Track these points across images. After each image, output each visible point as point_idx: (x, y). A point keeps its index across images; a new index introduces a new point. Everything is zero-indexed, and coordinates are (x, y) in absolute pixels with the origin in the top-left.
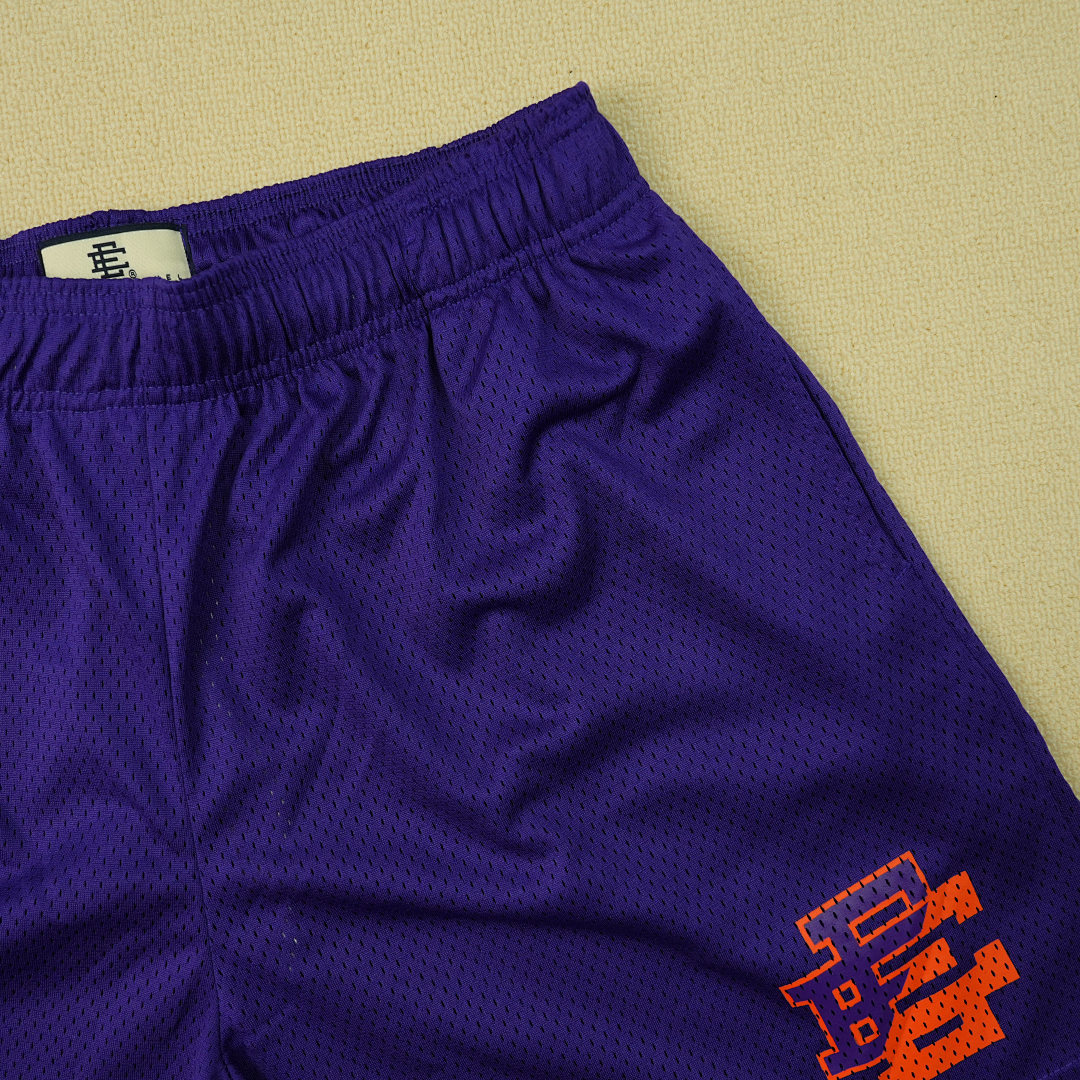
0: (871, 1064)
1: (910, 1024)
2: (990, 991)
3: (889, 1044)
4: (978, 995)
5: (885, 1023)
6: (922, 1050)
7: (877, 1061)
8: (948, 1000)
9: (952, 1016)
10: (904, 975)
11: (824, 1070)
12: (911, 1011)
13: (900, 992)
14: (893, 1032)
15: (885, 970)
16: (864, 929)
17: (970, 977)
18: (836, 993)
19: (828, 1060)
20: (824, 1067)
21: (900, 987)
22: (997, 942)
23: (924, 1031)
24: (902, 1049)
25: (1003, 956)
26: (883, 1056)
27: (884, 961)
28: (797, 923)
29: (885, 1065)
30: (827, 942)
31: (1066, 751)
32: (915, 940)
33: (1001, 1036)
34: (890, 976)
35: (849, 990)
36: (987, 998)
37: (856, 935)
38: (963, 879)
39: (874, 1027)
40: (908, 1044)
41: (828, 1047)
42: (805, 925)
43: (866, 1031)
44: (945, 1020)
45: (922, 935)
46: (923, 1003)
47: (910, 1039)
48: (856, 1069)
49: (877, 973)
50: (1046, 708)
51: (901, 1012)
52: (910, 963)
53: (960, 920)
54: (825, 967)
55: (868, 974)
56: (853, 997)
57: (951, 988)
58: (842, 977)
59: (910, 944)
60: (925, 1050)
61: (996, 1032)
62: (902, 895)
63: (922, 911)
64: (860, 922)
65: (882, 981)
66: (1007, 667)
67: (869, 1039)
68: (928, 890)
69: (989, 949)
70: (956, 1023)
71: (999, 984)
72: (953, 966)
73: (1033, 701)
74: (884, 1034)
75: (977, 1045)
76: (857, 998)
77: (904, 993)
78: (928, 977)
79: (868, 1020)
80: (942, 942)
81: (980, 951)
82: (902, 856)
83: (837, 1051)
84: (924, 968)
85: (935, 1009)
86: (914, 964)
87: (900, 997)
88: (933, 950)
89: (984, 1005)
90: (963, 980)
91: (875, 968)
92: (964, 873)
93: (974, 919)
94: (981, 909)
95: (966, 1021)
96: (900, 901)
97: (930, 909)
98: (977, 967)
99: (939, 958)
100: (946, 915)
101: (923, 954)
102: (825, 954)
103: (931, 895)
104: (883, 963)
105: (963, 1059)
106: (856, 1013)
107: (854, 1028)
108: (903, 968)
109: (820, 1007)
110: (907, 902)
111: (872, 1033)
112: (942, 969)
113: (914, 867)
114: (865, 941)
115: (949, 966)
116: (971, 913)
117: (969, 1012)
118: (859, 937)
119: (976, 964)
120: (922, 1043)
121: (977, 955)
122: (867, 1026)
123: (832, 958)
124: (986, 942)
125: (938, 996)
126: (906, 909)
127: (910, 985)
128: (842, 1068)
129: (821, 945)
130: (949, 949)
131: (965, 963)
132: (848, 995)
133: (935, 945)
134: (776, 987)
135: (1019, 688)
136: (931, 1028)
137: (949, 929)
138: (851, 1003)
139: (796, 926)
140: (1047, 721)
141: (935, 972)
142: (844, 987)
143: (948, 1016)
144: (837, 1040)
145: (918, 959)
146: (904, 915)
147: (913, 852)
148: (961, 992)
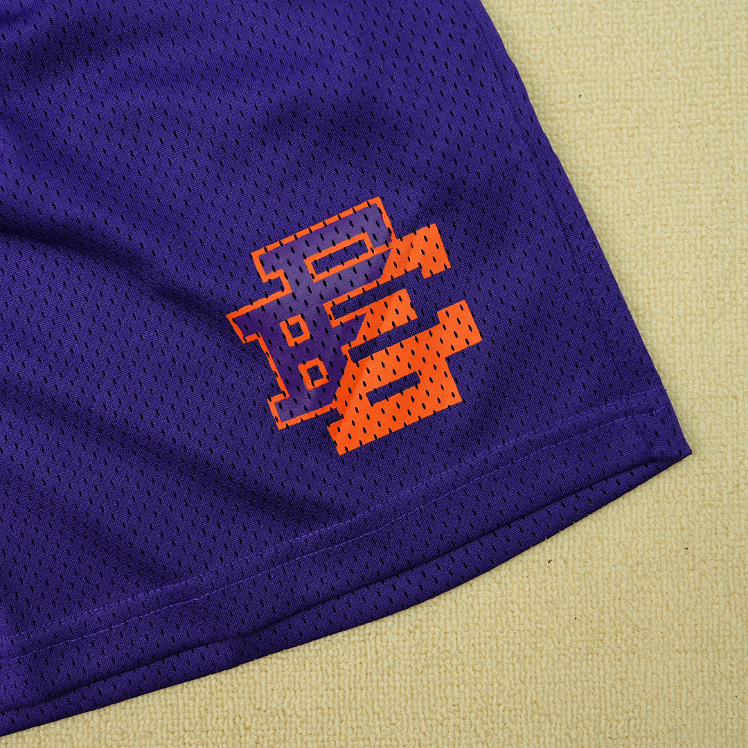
0: (320, 412)
1: (365, 377)
2: (451, 352)
3: (341, 392)
4: (439, 355)
5: (337, 370)
6: (375, 405)
7: (326, 409)
8: (405, 355)
9: (407, 372)
10: (358, 320)
11: (274, 416)
12: (367, 362)
13: (354, 338)
14: (345, 381)
15: (339, 310)
16: (320, 266)
17: (431, 335)
18: (283, 325)
19: (280, 405)
20: (274, 412)
21: (354, 333)
22: (463, 303)
23: (378, 385)
24: (355, 402)
25: (467, 317)
26: (333, 405)
27: (338, 301)
28: (252, 254)
29: (335, 416)
30: (280, 274)
31: (553, 115)
32: (373, 285)
33: (458, 399)
34: (344, 319)
35: (298, 325)
36: (448, 359)
37: (311, 270)
38: (432, 232)
39: (323, 369)
40: (361, 397)
41: (279, 391)
42: (260, 256)
43: (315, 373)
44: (400, 376)
45: (382, 280)
46: (379, 355)
47: (363, 391)
48: (306, 417)
49: (329, 312)
50: (535, 67)
51: (356, 361)
52: (366, 309)
53: (426, 274)
54: (273, 297)
55: (319, 311)
56: (302, 333)
57: (409, 342)
58: (291, 310)
59: (368, 287)
60: (378, 405)
61: (453, 395)
62: (366, 238)
63: (384, 257)
64: (317, 259)
65: (335, 323)
66: (500, 21)
67: (318, 383)
68: (393, 237)
69: (454, 309)
70: (412, 380)
71: (460, 346)
72: (412, 319)
73: (523, 59)
74: (335, 382)
75: (433, 407)
76: (306, 336)
77: (358, 342)
78: (386, 327)
79: (316, 362)
80: (403, 293)
81: (444, 311)
82: (370, 201)
83: (288, 396)
84: (382, 317)
85: (391, 362)
86: (371, 310)
87: (355, 344)
88: (393, 300)
89: (444, 366)
90: (423, 336)
91: (328, 306)
92: (433, 226)
93: (441, 276)
94: (449, 266)
95: (424, 380)
96: (361, 243)
97: (393, 256)
98: (440, 326)
99: (399, 310)
100: (412, 266)
101: (382, 302)
102: (276, 285)
103: (395, 243)
104: (336, 303)
105: (417, 419)
106: (305, 352)
107: (303, 369)
108: (359, 313)
109: (269, 343)
110: (369, 245)
111: (322, 377)
112: (401, 321)
113: (381, 213)
114: (319, 277)
115: (408, 318)
116: (438, 269)
117: (427, 371)
118: (314, 274)
119: (438, 323)
120: (375, 396)
121: (441, 314)
122: (316, 368)
123: (282, 289)
124: (451, 302)
125: (394, 349)
126: (367, 251)
127: (365, 333)
128: (292, 415)
129: (273, 276)
130: (410, 301)
131: (426, 320)
132: (296, 331)
133: (396, 295)
134: (223, 313)
135: (510, 45)
136: (385, 382)
137: (412, 280)
138: (300, 340)
139: (251, 256)
140: (535, 81)
141: (393, 323)
142: (292, 321)
143: (403, 372)
144: (286, 382)
145: (377, 306)
146: (364, 257)
147: (383, 199)
148: (420, 349)
